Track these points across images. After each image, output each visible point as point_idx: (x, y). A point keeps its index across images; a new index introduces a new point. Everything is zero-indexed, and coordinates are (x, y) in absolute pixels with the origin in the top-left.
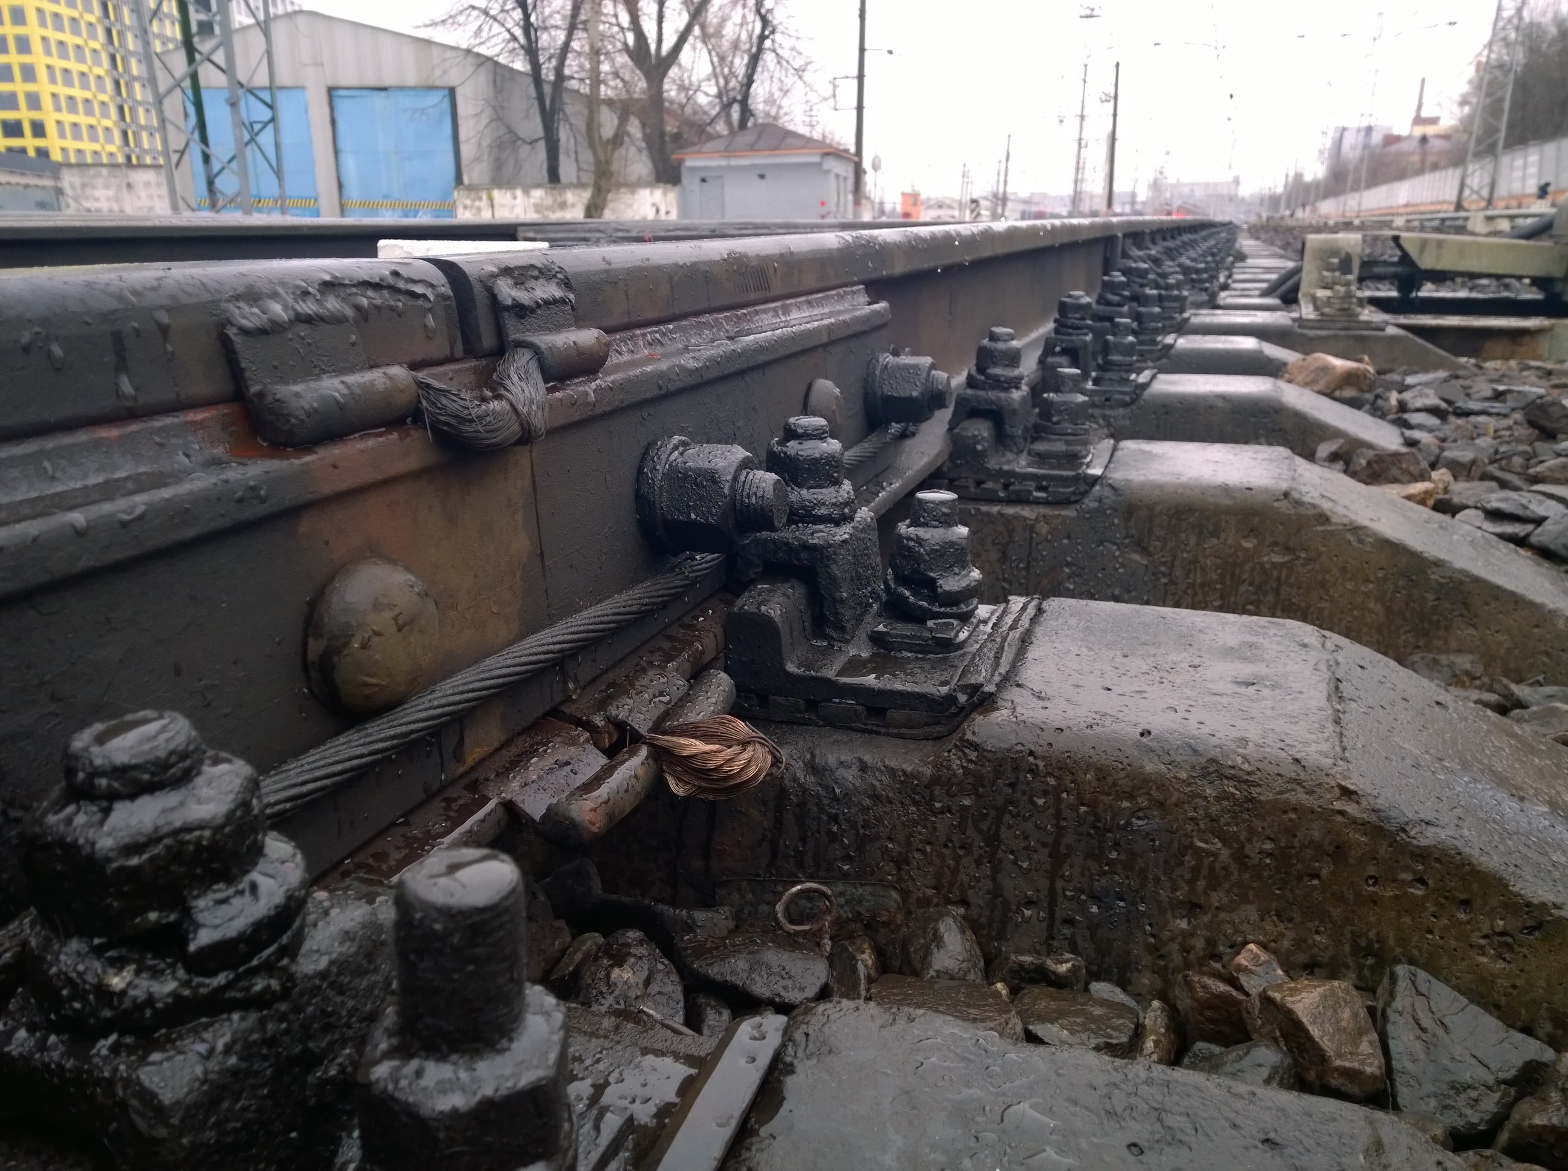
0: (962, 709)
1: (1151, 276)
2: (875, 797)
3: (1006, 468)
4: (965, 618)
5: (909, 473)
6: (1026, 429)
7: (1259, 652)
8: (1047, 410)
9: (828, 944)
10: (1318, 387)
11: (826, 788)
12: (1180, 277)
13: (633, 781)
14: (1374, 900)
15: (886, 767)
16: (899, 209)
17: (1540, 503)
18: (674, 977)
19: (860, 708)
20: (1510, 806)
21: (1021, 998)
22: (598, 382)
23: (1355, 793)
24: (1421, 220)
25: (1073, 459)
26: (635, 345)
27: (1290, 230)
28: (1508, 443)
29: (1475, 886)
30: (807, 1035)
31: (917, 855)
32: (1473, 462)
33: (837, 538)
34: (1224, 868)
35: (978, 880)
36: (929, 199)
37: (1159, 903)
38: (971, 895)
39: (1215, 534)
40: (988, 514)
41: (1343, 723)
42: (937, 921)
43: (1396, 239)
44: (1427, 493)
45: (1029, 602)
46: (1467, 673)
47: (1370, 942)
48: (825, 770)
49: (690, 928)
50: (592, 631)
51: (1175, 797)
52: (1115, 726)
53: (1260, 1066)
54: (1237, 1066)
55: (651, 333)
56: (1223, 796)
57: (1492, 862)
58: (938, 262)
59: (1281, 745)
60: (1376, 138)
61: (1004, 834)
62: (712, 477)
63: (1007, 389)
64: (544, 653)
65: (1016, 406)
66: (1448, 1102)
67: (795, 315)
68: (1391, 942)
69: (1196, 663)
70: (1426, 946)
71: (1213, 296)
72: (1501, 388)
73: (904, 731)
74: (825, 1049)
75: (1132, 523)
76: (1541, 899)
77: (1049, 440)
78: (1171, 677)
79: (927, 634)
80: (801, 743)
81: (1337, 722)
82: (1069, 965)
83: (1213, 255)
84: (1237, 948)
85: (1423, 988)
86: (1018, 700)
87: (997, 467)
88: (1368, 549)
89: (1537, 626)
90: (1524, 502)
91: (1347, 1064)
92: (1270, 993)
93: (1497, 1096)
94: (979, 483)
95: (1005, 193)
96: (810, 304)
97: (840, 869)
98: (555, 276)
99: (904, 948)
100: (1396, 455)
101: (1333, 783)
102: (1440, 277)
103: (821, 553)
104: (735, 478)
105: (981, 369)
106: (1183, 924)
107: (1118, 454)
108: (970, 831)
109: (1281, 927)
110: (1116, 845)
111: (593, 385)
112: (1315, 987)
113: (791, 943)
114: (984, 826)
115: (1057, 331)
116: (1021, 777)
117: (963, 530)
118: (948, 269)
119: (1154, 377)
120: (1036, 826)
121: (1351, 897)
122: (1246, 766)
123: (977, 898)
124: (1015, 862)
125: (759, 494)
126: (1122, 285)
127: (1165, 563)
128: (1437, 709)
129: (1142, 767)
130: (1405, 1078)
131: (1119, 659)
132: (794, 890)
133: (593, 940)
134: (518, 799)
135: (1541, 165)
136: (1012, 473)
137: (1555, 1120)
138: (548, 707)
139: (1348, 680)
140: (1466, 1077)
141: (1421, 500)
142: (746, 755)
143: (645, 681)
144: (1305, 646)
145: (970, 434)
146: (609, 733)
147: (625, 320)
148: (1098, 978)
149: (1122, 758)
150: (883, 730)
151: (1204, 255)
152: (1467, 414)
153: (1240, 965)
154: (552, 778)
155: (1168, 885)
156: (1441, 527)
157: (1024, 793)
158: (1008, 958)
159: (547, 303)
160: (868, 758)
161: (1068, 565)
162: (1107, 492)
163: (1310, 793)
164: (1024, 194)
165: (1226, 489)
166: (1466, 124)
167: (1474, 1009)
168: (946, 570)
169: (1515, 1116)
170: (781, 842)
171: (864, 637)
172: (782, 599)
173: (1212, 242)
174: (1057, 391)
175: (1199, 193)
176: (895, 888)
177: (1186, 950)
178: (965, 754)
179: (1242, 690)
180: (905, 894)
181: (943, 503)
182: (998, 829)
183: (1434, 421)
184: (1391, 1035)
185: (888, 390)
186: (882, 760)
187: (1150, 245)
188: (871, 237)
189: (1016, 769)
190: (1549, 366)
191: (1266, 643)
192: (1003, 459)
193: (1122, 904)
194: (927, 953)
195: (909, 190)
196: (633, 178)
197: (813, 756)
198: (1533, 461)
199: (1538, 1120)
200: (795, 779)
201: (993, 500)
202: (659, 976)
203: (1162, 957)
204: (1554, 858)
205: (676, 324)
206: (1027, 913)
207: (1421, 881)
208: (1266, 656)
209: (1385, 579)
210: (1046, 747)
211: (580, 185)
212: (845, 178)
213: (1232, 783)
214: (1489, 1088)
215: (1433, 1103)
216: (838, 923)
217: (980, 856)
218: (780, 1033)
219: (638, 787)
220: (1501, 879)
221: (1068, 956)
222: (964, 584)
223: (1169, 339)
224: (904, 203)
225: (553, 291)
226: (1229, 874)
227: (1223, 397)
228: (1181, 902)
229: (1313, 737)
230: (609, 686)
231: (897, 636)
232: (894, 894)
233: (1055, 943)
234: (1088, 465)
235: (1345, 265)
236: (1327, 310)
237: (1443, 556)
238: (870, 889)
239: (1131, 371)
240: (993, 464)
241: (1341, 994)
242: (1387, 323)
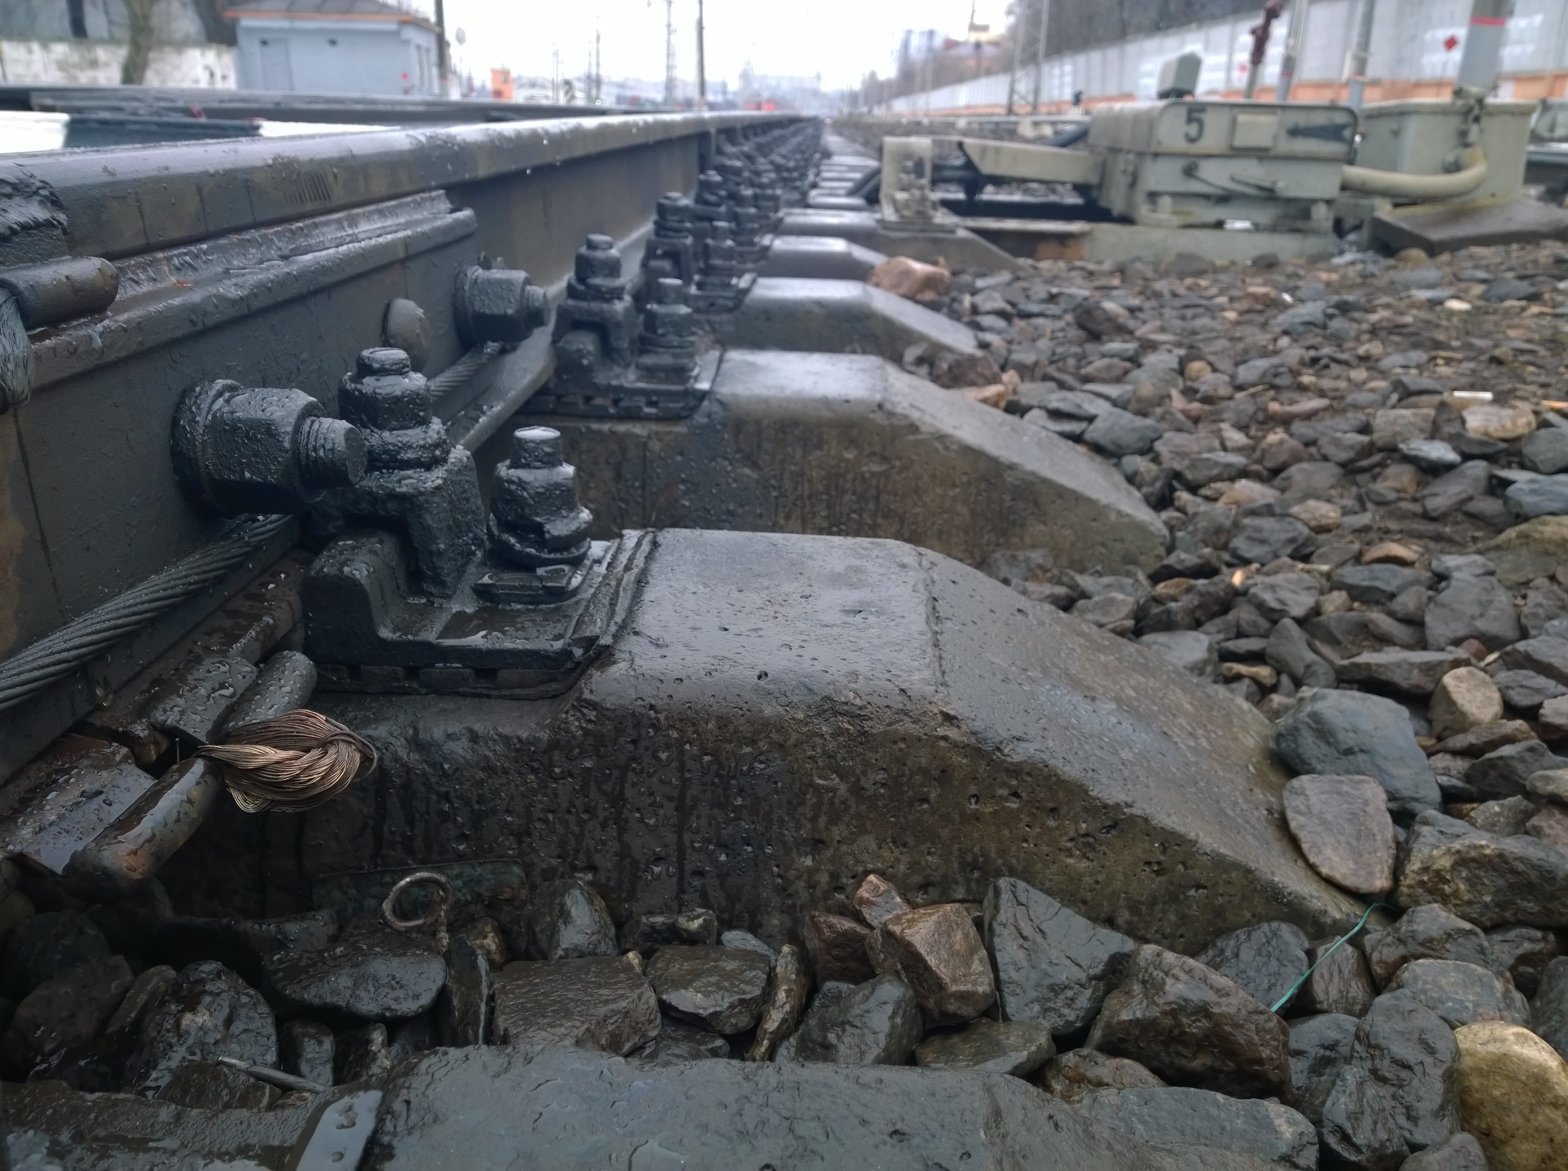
0: (579, 663)
1: (746, 174)
2: (489, 769)
3: (614, 383)
4: (576, 563)
5: (512, 394)
6: (632, 341)
7: (864, 577)
8: (652, 321)
9: (444, 938)
10: (902, 290)
11: (433, 765)
12: (773, 175)
13: (186, 806)
14: (977, 817)
15: (500, 735)
16: (489, 85)
17: (1091, 402)
18: (264, 1009)
19: (467, 671)
20: (1084, 708)
21: (655, 962)
22: (106, 322)
23: (955, 718)
24: (981, 123)
25: (681, 373)
26: (158, 271)
27: (869, 127)
28: (1062, 344)
29: (1061, 794)
30: (408, 1102)
31: (538, 825)
32: (1036, 364)
33: (429, 485)
34: (843, 802)
35: (604, 843)
36: (519, 78)
37: (784, 843)
38: (597, 859)
39: (819, 446)
40: (599, 433)
41: (941, 644)
42: (563, 895)
43: (960, 145)
44: (1000, 396)
45: (643, 537)
46: (1040, 567)
47: (975, 856)
48: (431, 745)
49: (281, 944)
50: (122, 626)
51: (794, 736)
52: (733, 671)
53: (885, 1003)
54: (864, 1007)
55: (178, 256)
56: (838, 732)
57: (1072, 771)
58: (527, 163)
59: (888, 676)
60: (938, 42)
61: (629, 792)
62: (268, 429)
63: (609, 301)
64: (54, 664)
65: (620, 318)
66: (1050, 1004)
67: (364, 227)
68: (993, 855)
69: (807, 593)
70: (1023, 855)
71: (804, 194)
72: (1055, 290)
73: (517, 691)
74: (429, 1118)
75: (741, 437)
76: (1116, 800)
77: (656, 353)
78: (783, 611)
79: (536, 584)
80: (401, 717)
81: (936, 645)
82: (701, 921)
83: (802, 152)
84: (859, 878)
85: (1023, 899)
86: (636, 650)
87: (605, 382)
88: (953, 455)
89: (1094, 520)
90: (1078, 401)
91: (962, 988)
92: (890, 927)
93: (1088, 993)
94: (588, 399)
95: (598, 75)
96: (381, 213)
97: (455, 850)
98: (36, 193)
99: (530, 927)
100: (972, 360)
101: (936, 711)
102: (999, 181)
103: (411, 502)
104: (297, 429)
105: (581, 278)
106: (808, 862)
107: (725, 366)
108: (594, 794)
109: (897, 852)
110: (741, 791)
111: (99, 327)
112: (930, 915)
113: (402, 943)
114: (607, 787)
115: (657, 233)
116: (643, 731)
117: (568, 470)
118: (538, 170)
119: (754, 281)
120: (661, 781)
121: (957, 817)
122: (858, 701)
123: (606, 862)
124: (641, 820)
125: (328, 446)
126: (717, 185)
127: (774, 477)
128: (1019, 617)
129: (761, 711)
130: (1012, 987)
131: (735, 595)
132: (402, 883)
133: (161, 975)
134: (30, 850)
135: (1075, 73)
136: (620, 389)
137: (1139, 1014)
138: (69, 723)
139: (944, 598)
140: (1063, 978)
141: (993, 402)
142: (327, 761)
143: (200, 673)
144: (904, 566)
145: (574, 347)
146: (156, 743)
147: (141, 242)
148: (731, 927)
149: (741, 704)
150: (494, 693)
151: (794, 152)
152: (1028, 316)
153: (861, 898)
154: (77, 815)
155: (792, 825)
156: (1013, 430)
157: (647, 749)
158: (638, 922)
159: (25, 227)
160: (478, 727)
161: (683, 481)
162: (716, 407)
163: (916, 721)
164: (619, 79)
165: (826, 402)
166: (1013, 30)
167: (1067, 912)
168: (552, 513)
169: (1106, 1013)
170: (385, 828)
171: (468, 590)
172: (367, 558)
173: (799, 138)
174: (660, 302)
175: (786, 86)
176: (516, 863)
177: (812, 886)
178: (583, 714)
179: (850, 619)
180: (528, 868)
181: (544, 442)
182: (622, 788)
183: (1001, 323)
184: (997, 947)
185: (478, 307)
186: (495, 728)
187: (741, 139)
188: (449, 136)
189: (637, 725)
190: (1091, 266)
191: (869, 565)
192: (611, 374)
193: (749, 849)
194: (554, 932)
195: (498, 67)
196: (179, 35)
197: (416, 731)
198: (1084, 362)
199: (1125, 1016)
200: (397, 759)
201: (603, 417)
202: (243, 1012)
203: (789, 895)
204: (1123, 755)
205: (211, 243)
206: (657, 870)
207: (1016, 795)
208: (870, 580)
209: (969, 483)
210: (666, 700)
211: (112, 41)
212: (428, 50)
213: (846, 719)
214: (1082, 986)
215: (1036, 1007)
216: (458, 907)
217: (606, 819)
218: (373, 1114)
219: (194, 813)
220: (1082, 785)
221: (700, 910)
222: (573, 526)
223: (766, 240)
224: (494, 80)
225: (35, 211)
226: (848, 808)
227: (820, 303)
228: (804, 840)
229: (916, 664)
230: (153, 684)
231: (503, 587)
232: (516, 869)
233: (686, 897)
234: (696, 378)
235: (918, 169)
236: (906, 213)
237: (1015, 459)
238: (490, 867)
239: (731, 276)
240: (601, 378)
241: (953, 918)
242: (957, 226)
